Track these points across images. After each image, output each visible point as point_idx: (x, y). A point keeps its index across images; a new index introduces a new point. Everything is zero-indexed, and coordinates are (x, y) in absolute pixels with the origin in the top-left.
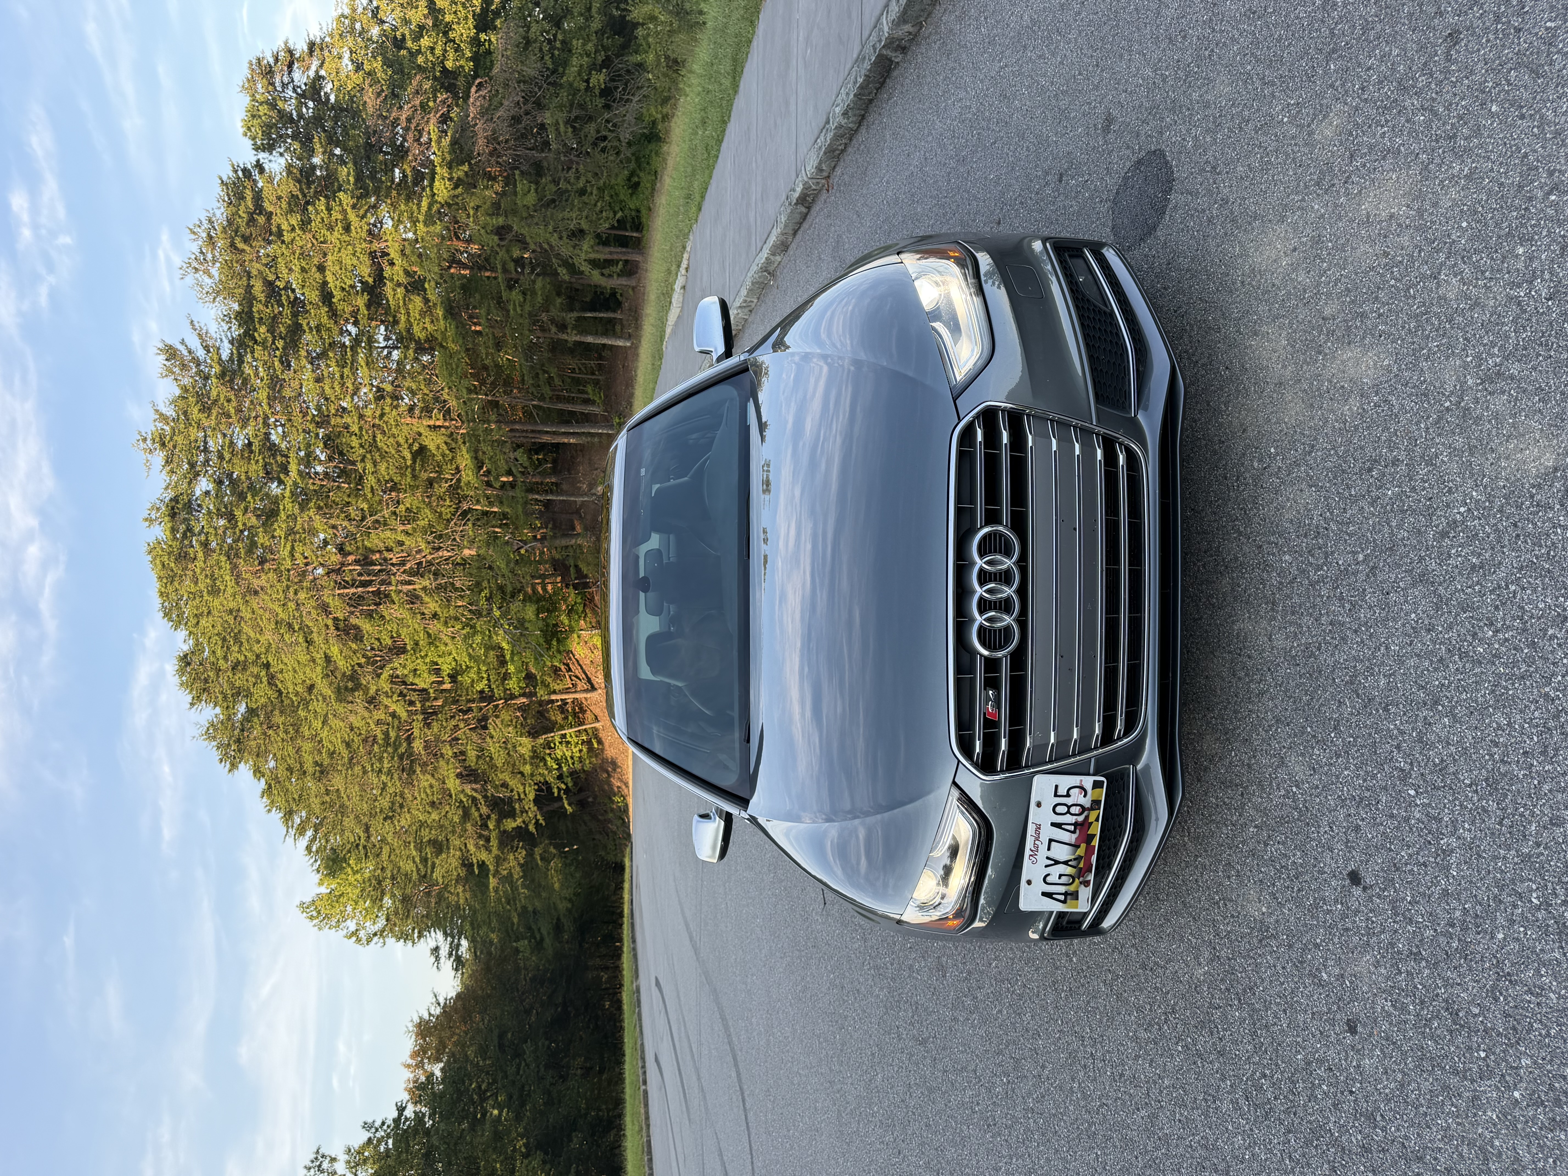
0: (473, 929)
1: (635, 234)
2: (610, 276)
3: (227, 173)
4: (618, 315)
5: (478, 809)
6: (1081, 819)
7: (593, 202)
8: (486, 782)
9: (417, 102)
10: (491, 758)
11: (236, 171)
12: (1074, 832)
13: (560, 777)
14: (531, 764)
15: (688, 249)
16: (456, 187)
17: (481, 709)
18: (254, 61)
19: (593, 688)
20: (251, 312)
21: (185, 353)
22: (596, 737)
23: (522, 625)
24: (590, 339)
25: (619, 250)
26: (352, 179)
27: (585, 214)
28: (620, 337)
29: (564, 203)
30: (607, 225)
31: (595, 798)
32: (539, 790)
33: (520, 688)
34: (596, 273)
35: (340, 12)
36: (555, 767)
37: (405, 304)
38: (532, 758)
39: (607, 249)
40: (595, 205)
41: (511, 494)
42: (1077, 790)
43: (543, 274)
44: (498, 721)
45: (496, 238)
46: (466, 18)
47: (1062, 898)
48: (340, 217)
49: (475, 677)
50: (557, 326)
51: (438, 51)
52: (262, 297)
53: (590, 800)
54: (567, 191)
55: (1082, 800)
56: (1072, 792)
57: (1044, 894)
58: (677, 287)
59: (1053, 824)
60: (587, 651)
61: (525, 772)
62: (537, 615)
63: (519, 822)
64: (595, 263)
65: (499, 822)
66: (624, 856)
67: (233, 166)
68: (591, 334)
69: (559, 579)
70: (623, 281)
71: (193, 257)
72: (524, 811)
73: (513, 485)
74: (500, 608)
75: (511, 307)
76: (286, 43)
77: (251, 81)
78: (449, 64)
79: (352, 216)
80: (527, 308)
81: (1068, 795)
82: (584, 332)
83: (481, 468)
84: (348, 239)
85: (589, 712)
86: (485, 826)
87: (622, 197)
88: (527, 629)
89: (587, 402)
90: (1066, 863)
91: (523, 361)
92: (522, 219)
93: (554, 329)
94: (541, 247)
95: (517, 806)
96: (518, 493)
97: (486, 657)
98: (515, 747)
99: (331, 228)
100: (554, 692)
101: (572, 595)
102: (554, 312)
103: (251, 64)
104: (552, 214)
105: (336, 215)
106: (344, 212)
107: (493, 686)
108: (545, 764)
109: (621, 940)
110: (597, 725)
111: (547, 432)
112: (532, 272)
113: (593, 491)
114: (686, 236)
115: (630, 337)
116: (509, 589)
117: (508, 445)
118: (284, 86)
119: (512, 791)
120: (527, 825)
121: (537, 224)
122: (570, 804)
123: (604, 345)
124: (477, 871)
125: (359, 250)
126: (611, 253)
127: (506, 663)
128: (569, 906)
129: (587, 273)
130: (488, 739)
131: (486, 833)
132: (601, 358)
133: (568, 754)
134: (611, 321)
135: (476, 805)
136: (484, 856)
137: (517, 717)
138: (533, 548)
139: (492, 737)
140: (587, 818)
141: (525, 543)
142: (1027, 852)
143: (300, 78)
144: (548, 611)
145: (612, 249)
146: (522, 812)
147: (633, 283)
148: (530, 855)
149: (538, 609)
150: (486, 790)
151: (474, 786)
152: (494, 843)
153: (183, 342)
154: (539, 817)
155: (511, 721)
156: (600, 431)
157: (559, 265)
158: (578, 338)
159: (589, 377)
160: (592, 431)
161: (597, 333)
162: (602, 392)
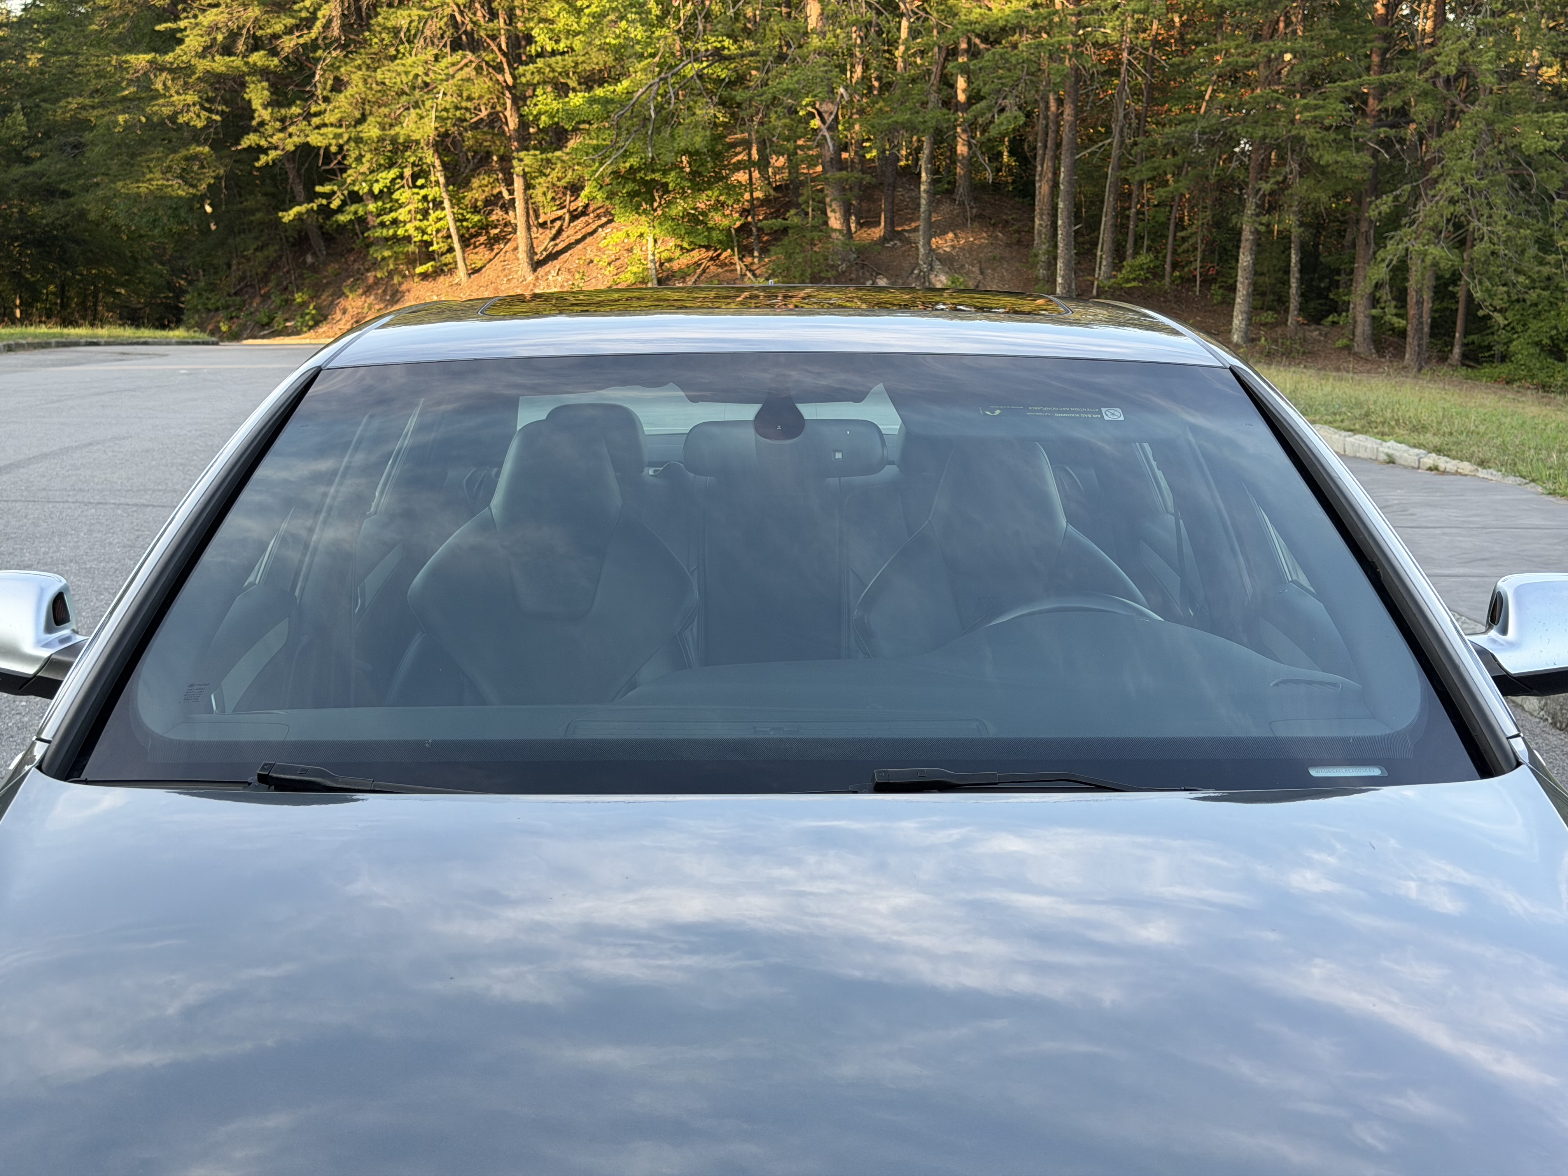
0: (46, 21)
1: (1457, 350)
2: (1374, 301)
4: (1293, 317)
5: (289, 31)
7: (1525, 266)
8: (344, 47)
10: (393, 58)
13: (355, 198)
14: (381, 139)
15: (1482, 473)
17: (494, 38)
19: (536, 265)
22: (438, 272)
23: (666, 122)
24: (1245, 259)
25: (1427, 319)
27: (1501, 249)
28: (1249, 322)
29: (1523, 207)
30: (1478, 295)
31: (314, 268)
32: (328, 156)
33: (537, 117)
34: (1381, 272)
36: (376, 189)
38: (394, 141)
39: (1427, 296)
40: (1517, 272)
41: (933, 97)
43: (1378, 169)
44: (469, 71)
45: (1453, 70)
49: (559, 25)
50: (1272, 193)
53: (309, 259)
54: (1547, 214)
58: (1391, 447)
60: (612, 252)
61: (363, 127)
62: (685, 152)
63: (264, 114)
64: (1400, 270)
65: (264, 73)
66: (188, 329)
68: (1255, 262)
69: (758, 194)
70: (1363, 326)
72: (284, 123)
73: (949, 103)
74: (700, 76)
75: (1310, 100)
80: (1309, 133)
82: (1259, 247)
83: (985, 39)
85: (488, 255)
86: (256, 44)
87: (1534, 325)
88: (657, 131)
89: (1119, 254)
91: (1202, 123)
92: (1490, 123)
93: (1266, 187)
94: (1433, 161)
95: (295, 110)
96: (934, 114)
97: (601, 48)
98: (416, 106)
100: (528, 186)
101: (726, 222)
102: (1300, 187)
104: (1500, 184)
107: (540, 63)
108: (380, 168)
109: (27, 319)
110: (461, 272)
111: (1056, 173)
112: (1381, 142)
113: (937, 266)
114: (1511, 468)
115: (1251, 340)
116: (740, 95)
117: (1031, 95)
119: (326, 100)
120: (255, 130)
121: (1481, 153)
122: (299, 215)
123: (1233, 289)
124: (160, 27)
126: (1420, 303)
127: (590, 89)
128: (92, 216)
129: (1381, 254)
130: (432, 51)
131: (240, 46)
132: (1207, 281)
133: (402, 214)
134: (1282, 301)
135: (297, 27)
136: (193, 42)
137: (478, 109)
138: (821, 145)
139: (437, 58)
140: (271, 251)
141: (832, 128)
144: (694, 174)
145: (1427, 306)
146: (283, 120)
147: (1361, 345)
148: (196, 136)
149: (697, 152)
150: (327, 47)
151: (336, 24)
152: (220, 64)
154: (273, 154)
155: (469, 99)
156: (1059, 280)
157: (1396, 199)
158: (1247, 235)
159: (1169, 259)
160: (1060, 264)
161: (1256, 273)
162: (1133, 284)
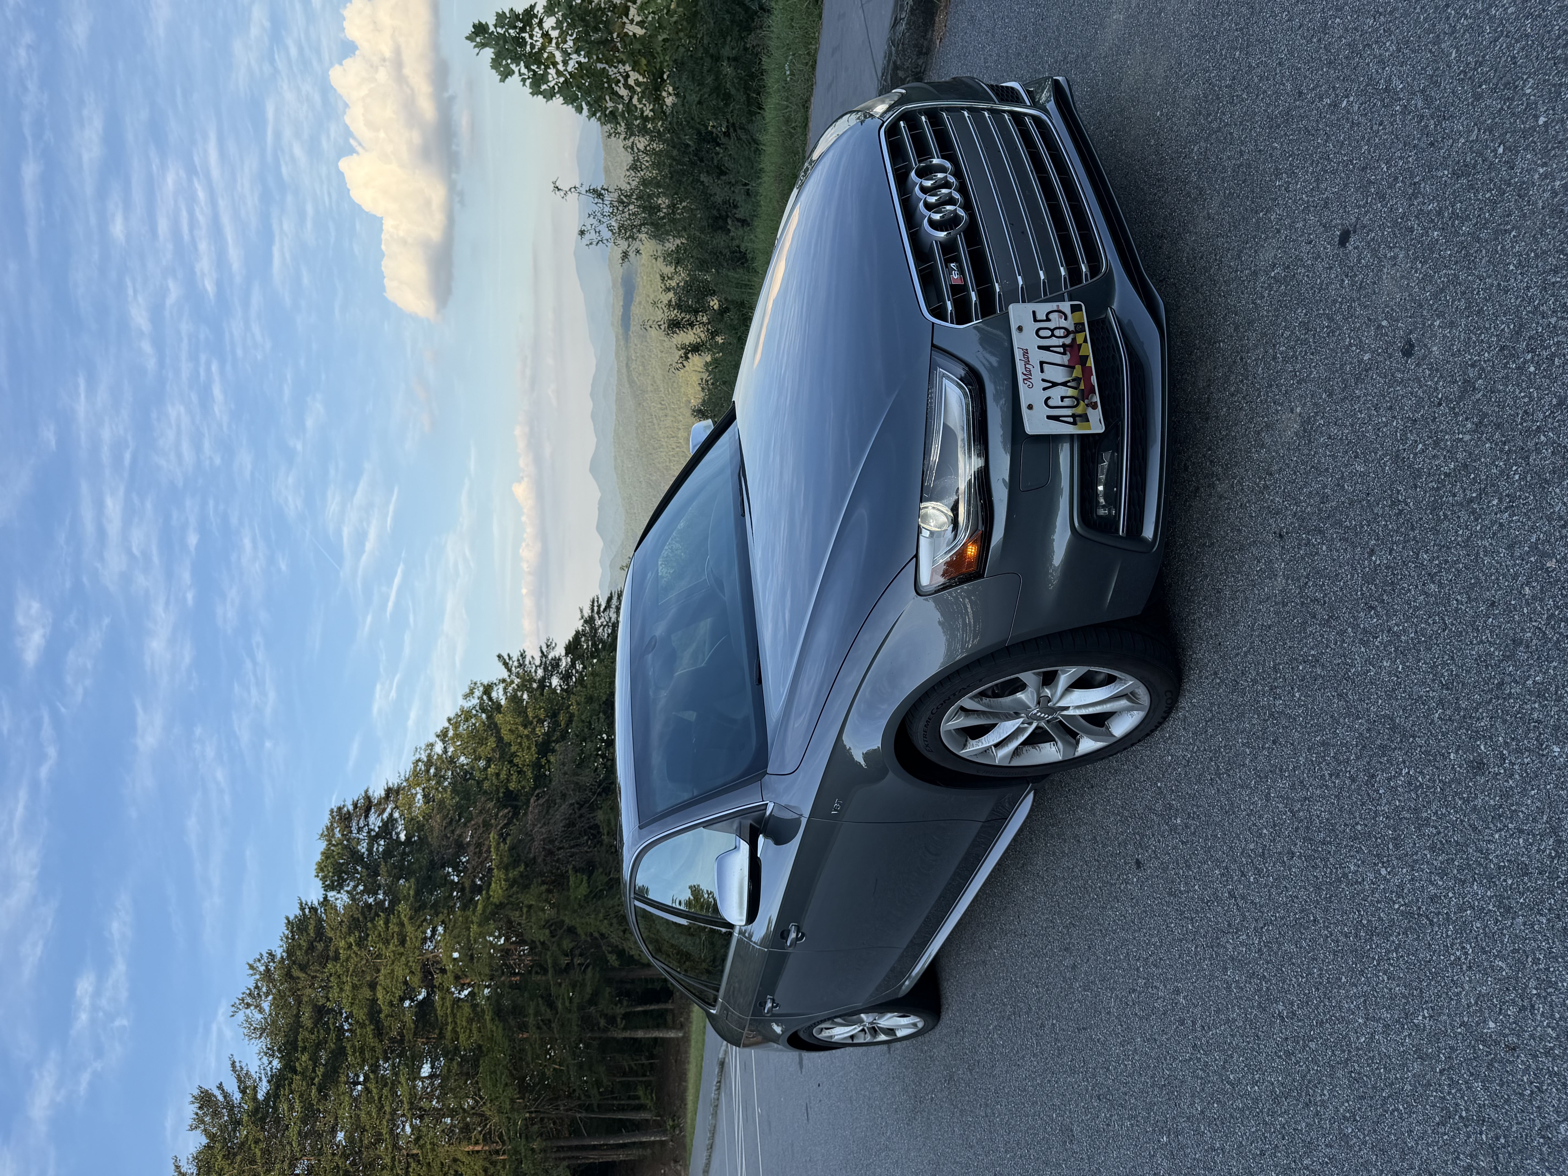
3: (294, 912)
4: (669, 1006)
6: (1068, 341)
9: (480, 821)
11: (302, 909)
12: (1064, 353)
16: (512, 886)
18: (335, 810)
20: (296, 1040)
21: (221, 1098)
24: (640, 1034)
26: (412, 892)
28: (673, 1028)
35: (418, 756)
37: (452, 1011)
42: (1056, 314)
45: (548, 932)
46: (529, 748)
47: (1071, 420)
48: (396, 929)
51: (503, 776)
52: (309, 1024)
55: (1063, 323)
56: (1051, 316)
57: (1049, 417)
59: (1040, 347)
67: (301, 904)
68: (642, 1028)
71: (248, 992)
75: (560, 1005)
76: (366, 792)
77: (330, 829)
78: (512, 786)
79: (409, 928)
80: (576, 1000)
81: (1048, 320)
82: (634, 1028)
84: (402, 950)
89: (640, 1108)
90: (1064, 384)
92: (574, 911)
94: (592, 937)
99: (387, 942)
102: (603, 1005)
103: (332, 811)
105: (393, 928)
106: (402, 924)
111: (594, 1148)
115: (682, 1027)
118: (360, 830)
121: (588, 914)
123: (656, 1039)
125: (411, 959)
132: (652, 1056)
134: (662, 1014)
142: (1020, 377)
143: (375, 821)
153: (220, 1087)
156: (653, 1138)
157: (610, 953)
158: (627, 1034)
159: (641, 1079)
160: (644, 1140)
161: (648, 1027)
162: (654, 1095)
